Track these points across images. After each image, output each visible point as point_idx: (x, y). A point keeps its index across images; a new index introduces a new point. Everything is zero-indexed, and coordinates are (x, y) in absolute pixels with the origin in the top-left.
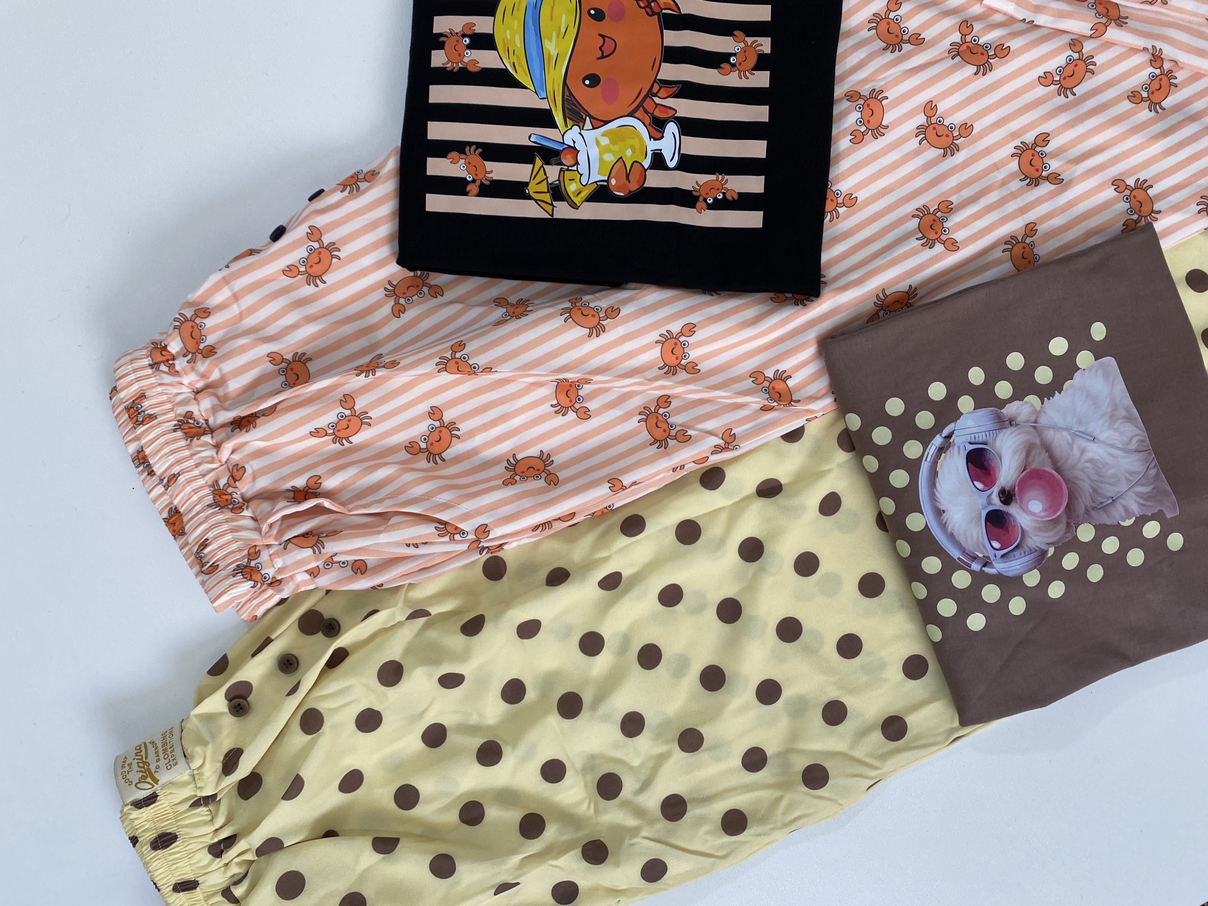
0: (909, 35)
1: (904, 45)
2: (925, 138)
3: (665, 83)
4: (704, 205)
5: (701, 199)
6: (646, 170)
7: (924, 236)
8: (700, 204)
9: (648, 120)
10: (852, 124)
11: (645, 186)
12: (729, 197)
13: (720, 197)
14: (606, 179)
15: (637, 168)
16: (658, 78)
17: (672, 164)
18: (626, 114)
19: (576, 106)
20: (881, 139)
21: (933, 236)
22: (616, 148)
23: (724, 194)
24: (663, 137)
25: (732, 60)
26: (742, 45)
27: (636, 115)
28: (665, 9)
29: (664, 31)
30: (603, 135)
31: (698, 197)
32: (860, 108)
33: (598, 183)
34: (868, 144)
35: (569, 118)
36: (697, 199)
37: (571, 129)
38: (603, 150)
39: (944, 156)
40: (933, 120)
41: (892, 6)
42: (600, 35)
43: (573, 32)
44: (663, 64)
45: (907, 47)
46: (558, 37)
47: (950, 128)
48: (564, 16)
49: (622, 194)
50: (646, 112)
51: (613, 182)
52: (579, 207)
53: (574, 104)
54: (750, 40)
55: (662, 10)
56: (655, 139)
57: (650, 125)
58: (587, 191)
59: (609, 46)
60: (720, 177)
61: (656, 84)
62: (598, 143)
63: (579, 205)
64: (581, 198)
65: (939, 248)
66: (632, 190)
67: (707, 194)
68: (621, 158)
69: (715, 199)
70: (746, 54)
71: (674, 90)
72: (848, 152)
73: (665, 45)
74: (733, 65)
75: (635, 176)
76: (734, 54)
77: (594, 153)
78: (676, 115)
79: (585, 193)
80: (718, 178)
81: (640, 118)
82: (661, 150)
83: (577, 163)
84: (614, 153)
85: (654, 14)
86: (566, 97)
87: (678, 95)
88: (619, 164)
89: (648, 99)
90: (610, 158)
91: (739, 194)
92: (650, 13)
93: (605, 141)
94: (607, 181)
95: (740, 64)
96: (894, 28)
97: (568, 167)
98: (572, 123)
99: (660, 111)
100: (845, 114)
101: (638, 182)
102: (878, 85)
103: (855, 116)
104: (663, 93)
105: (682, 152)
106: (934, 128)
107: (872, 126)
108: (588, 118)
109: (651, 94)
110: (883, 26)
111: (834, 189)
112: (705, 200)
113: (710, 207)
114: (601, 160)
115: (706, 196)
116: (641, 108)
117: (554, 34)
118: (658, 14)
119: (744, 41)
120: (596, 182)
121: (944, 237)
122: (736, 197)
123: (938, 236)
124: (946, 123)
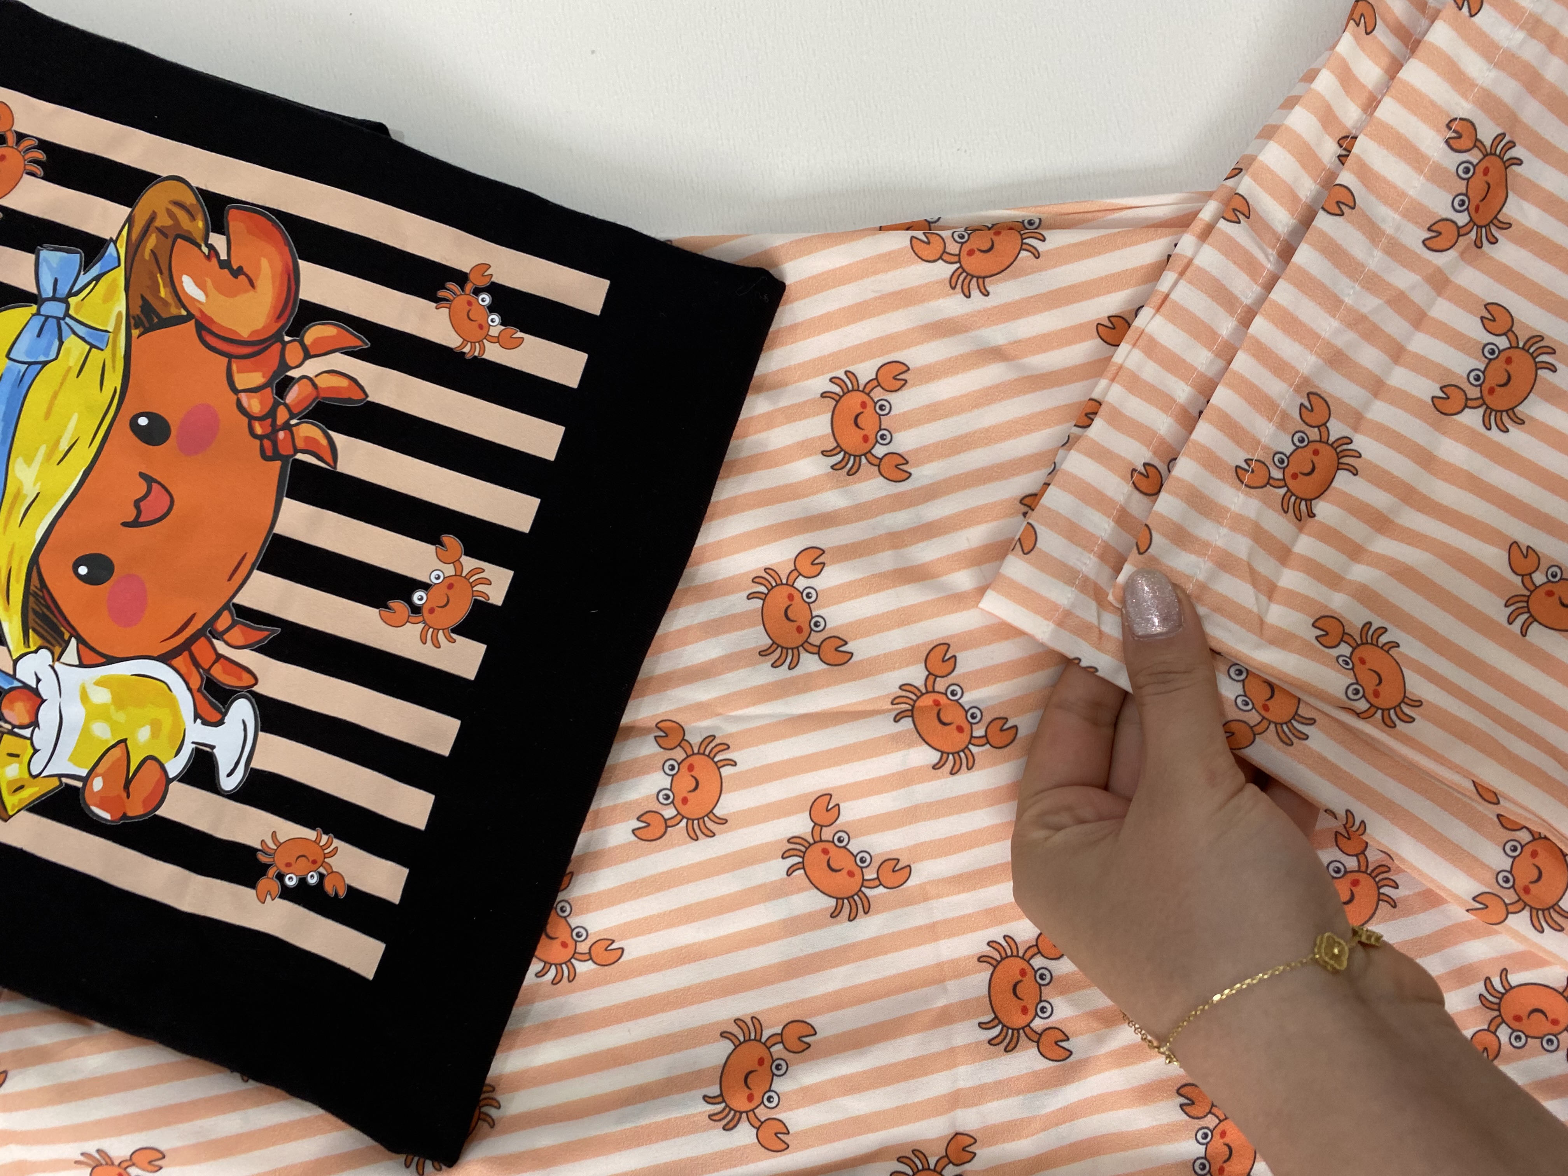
0: (824, 635)
1: (804, 656)
2: (802, 866)
3: (246, 614)
4: (276, 887)
5: (272, 872)
6: (169, 781)
7: (721, 1098)
8: (268, 883)
9: (196, 682)
10: (647, 798)
11: (157, 813)
12: (329, 888)
13: (313, 881)
14: (83, 773)
15: (151, 772)
16: (236, 600)
17: (229, 784)
18: (155, 655)
19: (52, 613)
20: (704, 842)
21: (739, 1102)
22: (120, 717)
23: (322, 876)
24: (220, 723)
25: (418, 597)
26: (449, 570)
27: (176, 662)
28: (304, 452)
29: (286, 500)
30: (99, 683)
31: (266, 867)
32: (672, 768)
33: (64, 780)
34: (673, 846)
35: (34, 630)
36: (263, 869)
37: (36, 652)
38: (94, 713)
39: (832, 916)
40: (827, 834)
41: (805, 566)
42: (142, 475)
43: (84, 455)
44: (256, 573)
45: (810, 663)
46: (49, 457)
47: (861, 860)
48: (75, 417)
49: (107, 816)
50: (196, 664)
51: (97, 784)
52: (11, 817)
53: (48, 607)
54: (469, 563)
55: (297, 451)
56: (205, 723)
57: (199, 690)
58: (36, 789)
59: (155, 506)
60: (325, 838)
61: (226, 613)
62: (84, 697)
63: (11, 813)
64: (20, 800)
65: (745, 1134)
66: (130, 814)
67: (288, 865)
68: (124, 741)
69: (302, 881)
70: (450, 593)
71: (263, 634)
72: (623, 855)
73: (278, 530)
74: (416, 610)
75: (143, 787)
76: (425, 586)
77: (75, 714)
78: (255, 689)
79: (32, 792)
80: (318, 839)
81: (182, 672)
82: (213, 747)
83: (35, 724)
84: (114, 726)
85: (276, 456)
86: (32, 588)
87: (270, 650)
88: (117, 752)
89: (203, 640)
90: (104, 734)
91: (350, 889)
92: (269, 452)
93: (101, 697)
94: (85, 780)
95: (432, 611)
96: (798, 611)
97: (14, 726)
98: (40, 642)
99: (225, 672)
100: (640, 769)
101: (145, 802)
102: (725, 728)
103: (659, 781)
104: (237, 635)
105: (253, 765)
106: (825, 851)
107: (694, 809)
108: (73, 641)
109: (210, 631)
110: (780, 597)
111: (574, 921)
112: (280, 877)
113: (287, 894)
114: (86, 731)
115: (284, 869)
116: (186, 653)
117: (43, 450)
118: (284, 459)
119: (456, 563)
120: (60, 776)
121: (762, 1113)
122: (342, 894)
123: (752, 1106)
124: (854, 846)
